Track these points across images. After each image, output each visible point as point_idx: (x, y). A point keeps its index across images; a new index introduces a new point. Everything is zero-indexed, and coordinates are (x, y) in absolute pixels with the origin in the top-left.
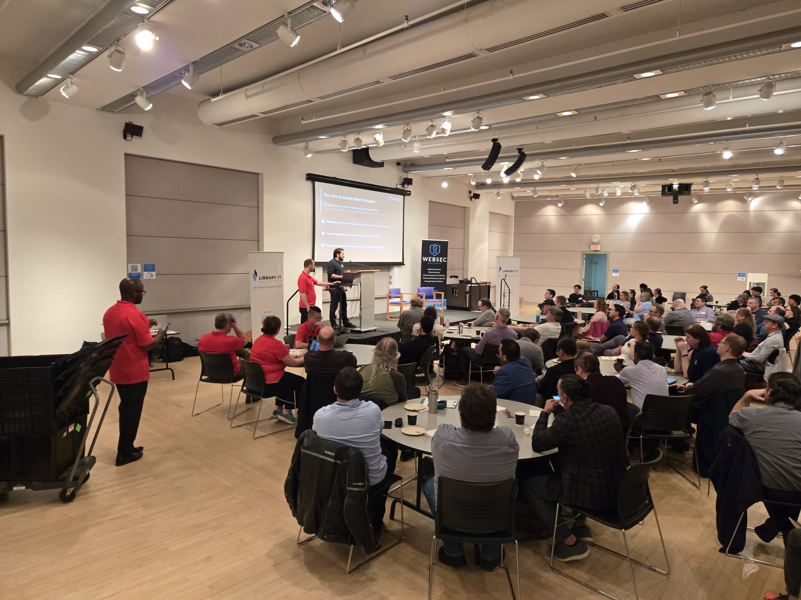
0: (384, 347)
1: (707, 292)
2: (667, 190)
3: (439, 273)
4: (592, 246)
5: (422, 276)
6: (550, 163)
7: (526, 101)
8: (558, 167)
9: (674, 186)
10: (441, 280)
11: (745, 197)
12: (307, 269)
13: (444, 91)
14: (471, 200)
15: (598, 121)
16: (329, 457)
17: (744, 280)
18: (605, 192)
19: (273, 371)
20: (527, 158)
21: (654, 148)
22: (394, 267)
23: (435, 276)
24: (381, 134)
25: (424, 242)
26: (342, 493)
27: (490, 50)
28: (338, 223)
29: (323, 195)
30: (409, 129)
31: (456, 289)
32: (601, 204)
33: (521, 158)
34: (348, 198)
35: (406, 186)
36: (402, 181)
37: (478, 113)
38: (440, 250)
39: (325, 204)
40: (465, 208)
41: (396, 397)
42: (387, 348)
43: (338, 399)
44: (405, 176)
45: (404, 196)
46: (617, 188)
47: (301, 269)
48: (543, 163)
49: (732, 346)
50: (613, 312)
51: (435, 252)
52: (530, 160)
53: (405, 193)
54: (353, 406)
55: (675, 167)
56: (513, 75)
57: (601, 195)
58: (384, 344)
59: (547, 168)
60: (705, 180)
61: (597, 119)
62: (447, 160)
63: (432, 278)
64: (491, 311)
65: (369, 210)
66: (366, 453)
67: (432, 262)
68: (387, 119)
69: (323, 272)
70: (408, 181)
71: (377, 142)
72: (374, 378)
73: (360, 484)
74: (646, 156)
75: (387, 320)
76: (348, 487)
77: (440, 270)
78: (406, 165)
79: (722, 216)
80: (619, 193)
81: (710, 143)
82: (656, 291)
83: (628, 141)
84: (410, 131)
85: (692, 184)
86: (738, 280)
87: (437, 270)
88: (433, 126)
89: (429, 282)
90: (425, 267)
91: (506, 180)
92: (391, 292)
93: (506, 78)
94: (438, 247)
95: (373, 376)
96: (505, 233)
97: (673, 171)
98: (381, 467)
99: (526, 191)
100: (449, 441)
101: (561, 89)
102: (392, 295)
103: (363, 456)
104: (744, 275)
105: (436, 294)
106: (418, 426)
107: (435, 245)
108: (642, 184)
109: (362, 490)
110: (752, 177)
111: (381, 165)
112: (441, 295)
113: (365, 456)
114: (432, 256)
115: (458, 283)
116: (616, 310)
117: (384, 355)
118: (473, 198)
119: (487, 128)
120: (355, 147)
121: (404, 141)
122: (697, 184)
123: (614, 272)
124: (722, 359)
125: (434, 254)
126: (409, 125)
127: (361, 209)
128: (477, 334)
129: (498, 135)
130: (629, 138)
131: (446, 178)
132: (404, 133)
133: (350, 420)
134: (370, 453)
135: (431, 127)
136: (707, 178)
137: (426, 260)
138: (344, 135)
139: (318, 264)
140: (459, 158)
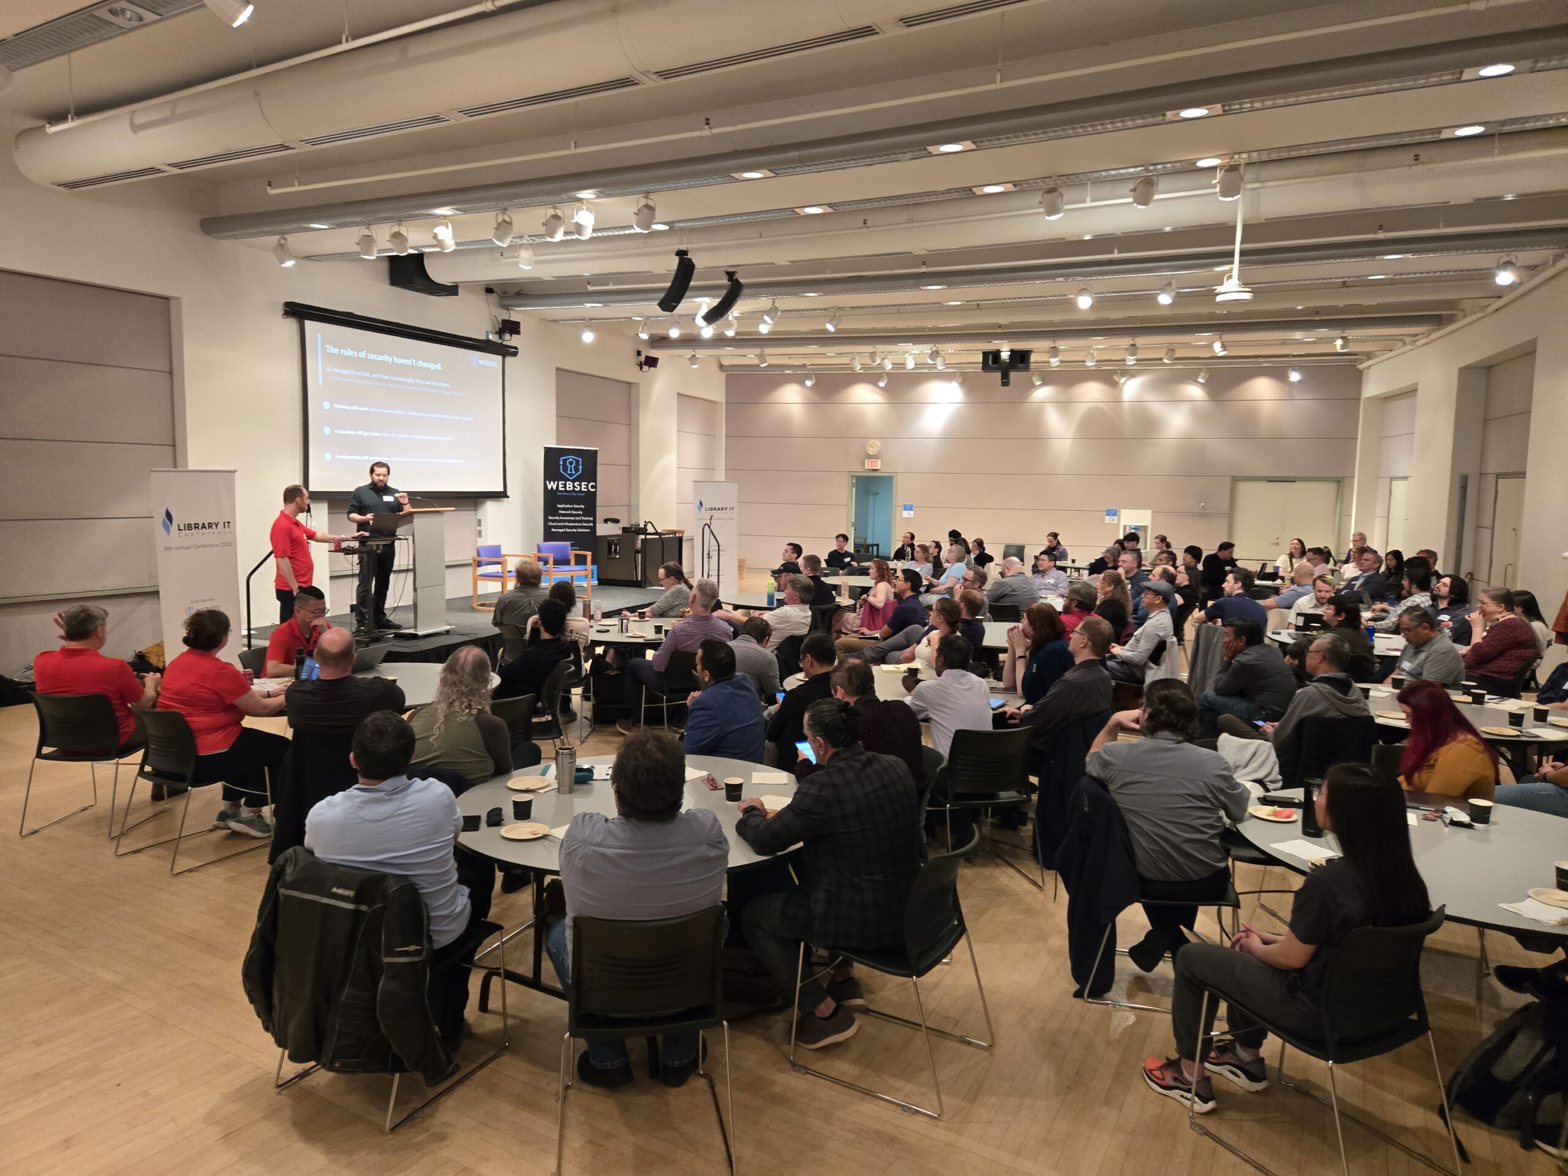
0: (462, 666)
1: (1058, 543)
2: (991, 359)
3: (581, 513)
4: (866, 461)
5: (546, 520)
6: (786, 302)
7: (737, 180)
8: (803, 310)
9: (1002, 354)
10: (586, 527)
11: (1115, 378)
12: (292, 507)
13: (576, 147)
14: (641, 369)
15: (871, 229)
16: (342, 899)
17: (1115, 522)
18: (886, 361)
19: (215, 729)
20: (745, 291)
21: (967, 283)
22: (484, 503)
23: (573, 518)
24: (447, 228)
25: (548, 451)
26: (374, 971)
27: (665, 74)
28: (360, 409)
29: (324, 349)
30: (508, 219)
31: (616, 545)
32: (882, 384)
33: (733, 292)
34: (381, 358)
35: (507, 336)
36: (498, 326)
37: (647, 197)
38: (580, 467)
39: (328, 369)
40: (630, 384)
41: (491, 767)
42: (468, 668)
43: (361, 780)
44: (504, 315)
45: (504, 356)
46: (907, 355)
47: (278, 506)
48: (774, 302)
49: (1092, 639)
50: (901, 583)
51: (571, 470)
52: (750, 296)
53: (506, 352)
54: (395, 792)
55: (1003, 320)
56: (711, 128)
57: (881, 366)
58: (462, 661)
59: (782, 311)
60: (1052, 345)
61: (868, 225)
62: (590, 288)
63: (567, 524)
64: (683, 586)
65: (428, 383)
66: (424, 884)
67: (566, 491)
68: (460, 197)
69: (329, 513)
70: (511, 327)
71: (440, 243)
72: (442, 730)
73: (412, 948)
74: (955, 297)
75: (473, 610)
76: (387, 956)
77: (583, 506)
78: (505, 293)
79: (1081, 409)
80: (910, 364)
81: (1058, 279)
82: (975, 544)
83: (924, 269)
84: (510, 224)
85: (1032, 351)
86: (1107, 522)
87: (576, 506)
88: (556, 217)
89: (561, 530)
90: (552, 501)
91: (707, 332)
92: (482, 553)
93: (698, 133)
94: (577, 462)
95: (439, 728)
96: (709, 435)
97: (1000, 327)
98: (458, 909)
99: (745, 356)
100: (594, 845)
101: (802, 161)
102: (483, 559)
103: (417, 890)
104: (1113, 513)
105: (576, 555)
106: (533, 821)
107: (571, 458)
108: (949, 349)
109: (416, 959)
110: (1125, 342)
111: (452, 290)
112: (585, 556)
113: (420, 891)
114: (566, 480)
115: (620, 532)
116: (906, 580)
117: (461, 682)
118: (645, 364)
119: (666, 228)
120: (392, 250)
121: (499, 243)
122: (1039, 350)
123: (905, 509)
124: (1078, 661)
125: (569, 475)
126: (507, 212)
127: (410, 381)
128: (656, 633)
129: (688, 243)
130: (924, 263)
131: (590, 323)
132: (497, 229)
133: (387, 821)
134: (432, 884)
135: (552, 220)
136: (1054, 342)
137: (554, 488)
138: (368, 225)
139: (317, 496)
140: (614, 285)
